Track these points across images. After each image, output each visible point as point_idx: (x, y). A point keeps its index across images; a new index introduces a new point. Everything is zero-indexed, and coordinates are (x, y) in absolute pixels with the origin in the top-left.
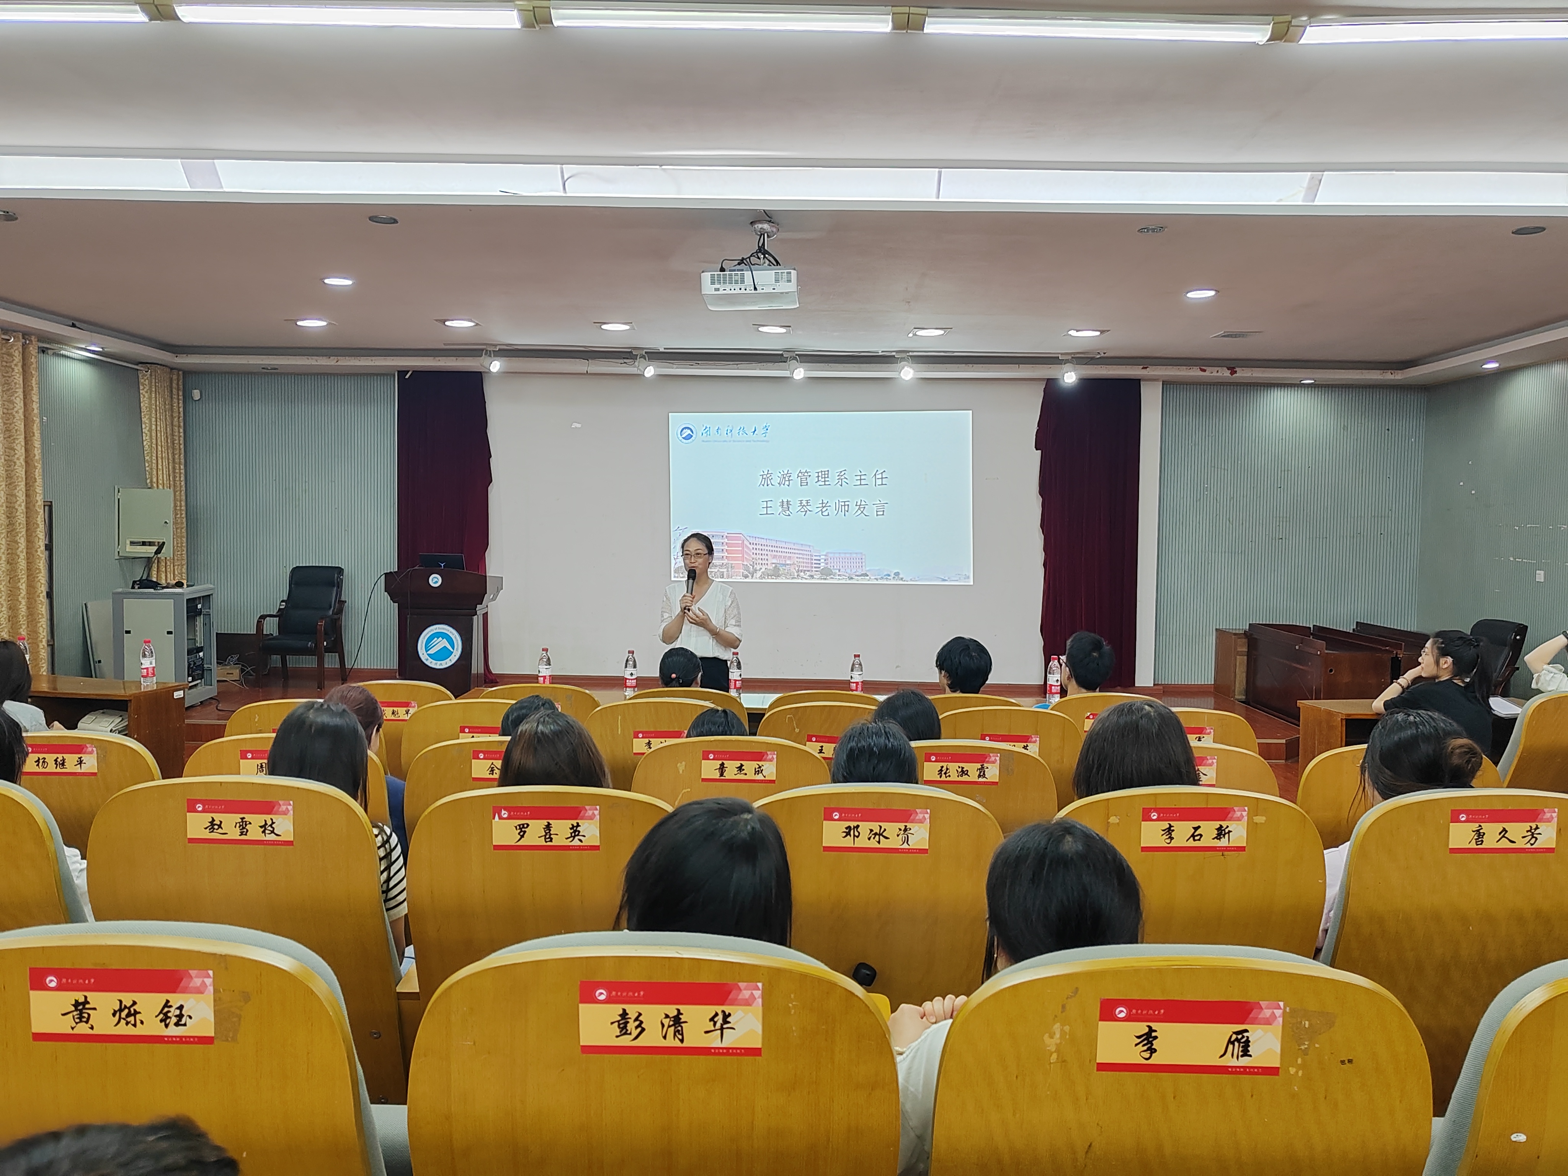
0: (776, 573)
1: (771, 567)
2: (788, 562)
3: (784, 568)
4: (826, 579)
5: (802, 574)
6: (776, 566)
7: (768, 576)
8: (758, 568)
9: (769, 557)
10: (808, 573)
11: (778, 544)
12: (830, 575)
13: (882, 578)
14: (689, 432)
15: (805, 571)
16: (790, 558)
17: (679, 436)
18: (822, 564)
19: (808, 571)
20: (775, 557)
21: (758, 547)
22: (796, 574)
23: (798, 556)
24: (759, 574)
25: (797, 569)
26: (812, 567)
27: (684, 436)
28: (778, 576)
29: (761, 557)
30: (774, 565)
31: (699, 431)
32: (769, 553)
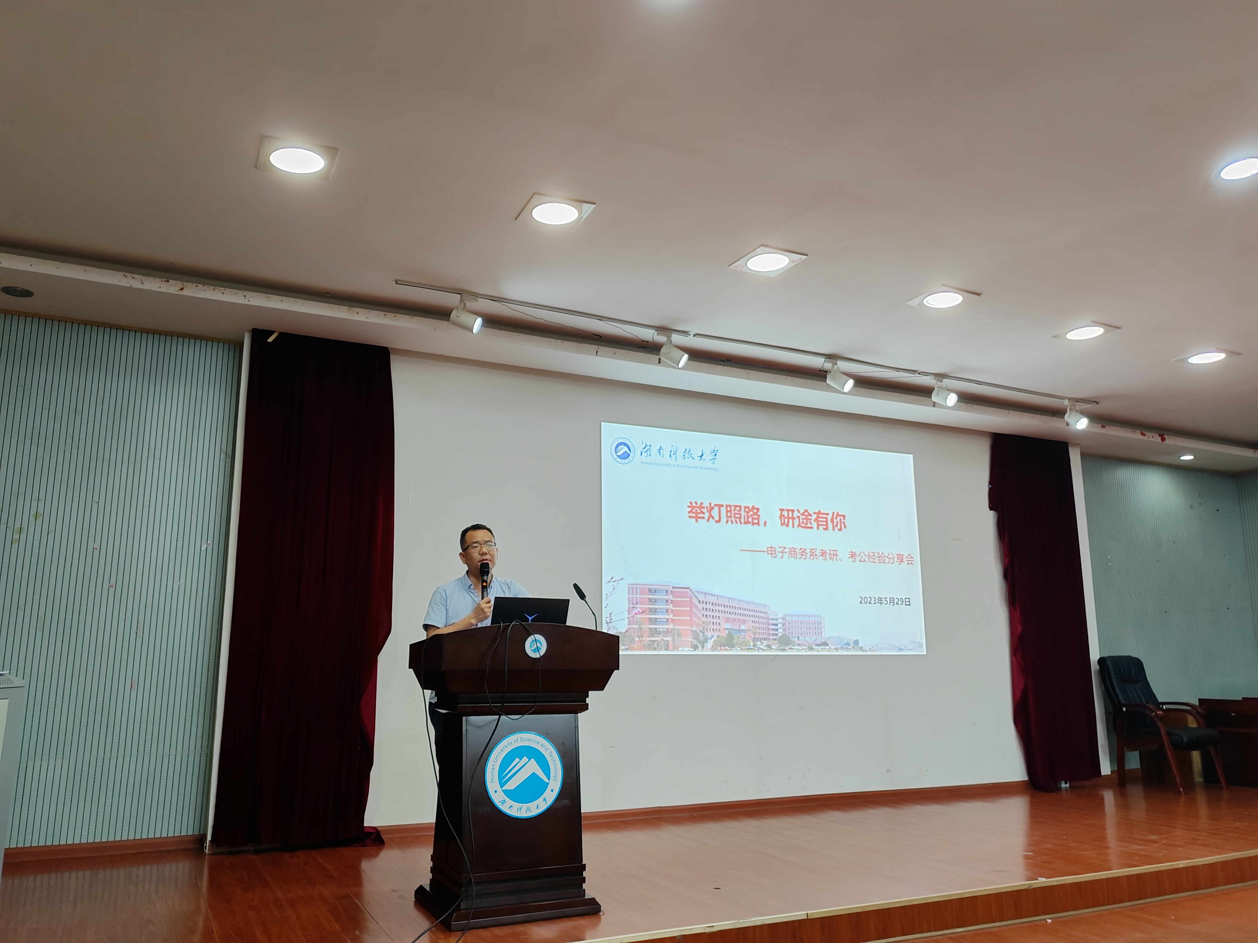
0: (729, 641)
1: (724, 634)
2: (743, 627)
3: (738, 635)
4: (784, 650)
5: (759, 643)
6: (729, 634)
7: (721, 646)
8: (709, 636)
9: (722, 621)
10: (765, 642)
11: (732, 603)
12: (789, 644)
13: (842, 648)
14: (625, 449)
15: (762, 639)
16: (744, 622)
17: (614, 453)
18: (780, 630)
19: (765, 639)
20: (727, 620)
21: (708, 606)
22: (752, 643)
23: (754, 619)
24: (710, 644)
25: (753, 636)
26: (769, 634)
27: (619, 454)
28: (732, 646)
29: (712, 620)
30: (727, 632)
31: (638, 447)
32: (721, 615)
